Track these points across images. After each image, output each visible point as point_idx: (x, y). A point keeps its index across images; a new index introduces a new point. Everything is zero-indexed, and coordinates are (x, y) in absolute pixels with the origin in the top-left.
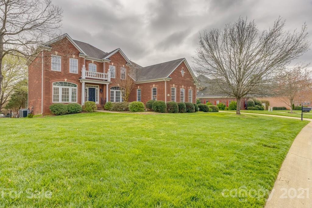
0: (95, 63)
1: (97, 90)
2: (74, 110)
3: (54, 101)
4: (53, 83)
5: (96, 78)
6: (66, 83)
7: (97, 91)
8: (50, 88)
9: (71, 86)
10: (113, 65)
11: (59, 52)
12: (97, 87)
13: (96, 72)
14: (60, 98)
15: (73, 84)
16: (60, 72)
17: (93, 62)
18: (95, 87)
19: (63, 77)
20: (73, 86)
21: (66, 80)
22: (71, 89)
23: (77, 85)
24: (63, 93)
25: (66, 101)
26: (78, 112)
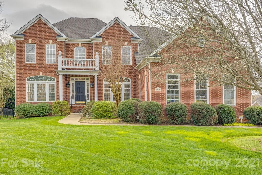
0: (83, 45)
1: (88, 83)
2: (38, 112)
3: (29, 100)
4: (27, 78)
5: (85, 67)
6: (42, 77)
7: (88, 85)
8: (24, 85)
9: (48, 81)
10: (107, 44)
11: (33, 39)
12: (88, 79)
13: (85, 59)
14: (35, 97)
15: (50, 78)
16: (35, 64)
17: (80, 45)
18: (84, 79)
19: (38, 70)
20: (51, 81)
21: (41, 73)
22: (47, 84)
23: (55, 79)
24: (38, 90)
25: (42, 100)
26: (43, 115)
